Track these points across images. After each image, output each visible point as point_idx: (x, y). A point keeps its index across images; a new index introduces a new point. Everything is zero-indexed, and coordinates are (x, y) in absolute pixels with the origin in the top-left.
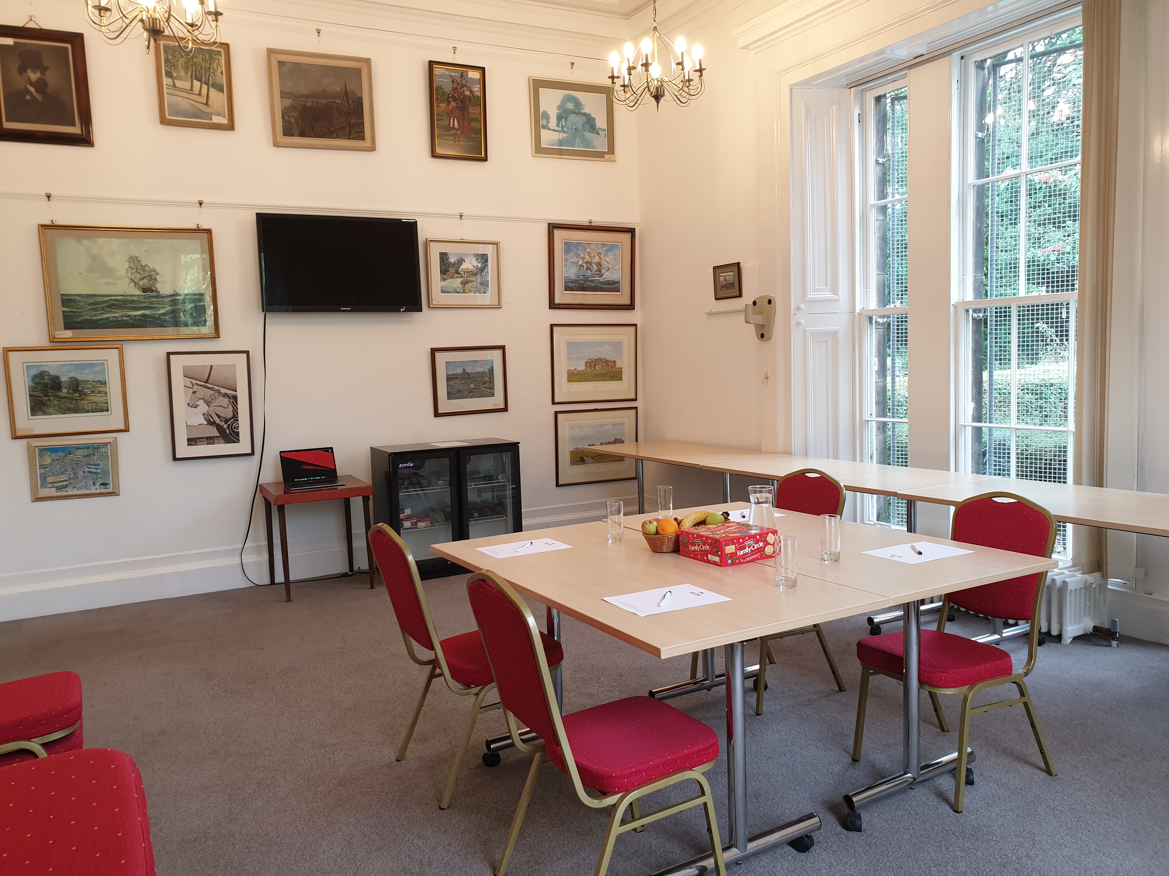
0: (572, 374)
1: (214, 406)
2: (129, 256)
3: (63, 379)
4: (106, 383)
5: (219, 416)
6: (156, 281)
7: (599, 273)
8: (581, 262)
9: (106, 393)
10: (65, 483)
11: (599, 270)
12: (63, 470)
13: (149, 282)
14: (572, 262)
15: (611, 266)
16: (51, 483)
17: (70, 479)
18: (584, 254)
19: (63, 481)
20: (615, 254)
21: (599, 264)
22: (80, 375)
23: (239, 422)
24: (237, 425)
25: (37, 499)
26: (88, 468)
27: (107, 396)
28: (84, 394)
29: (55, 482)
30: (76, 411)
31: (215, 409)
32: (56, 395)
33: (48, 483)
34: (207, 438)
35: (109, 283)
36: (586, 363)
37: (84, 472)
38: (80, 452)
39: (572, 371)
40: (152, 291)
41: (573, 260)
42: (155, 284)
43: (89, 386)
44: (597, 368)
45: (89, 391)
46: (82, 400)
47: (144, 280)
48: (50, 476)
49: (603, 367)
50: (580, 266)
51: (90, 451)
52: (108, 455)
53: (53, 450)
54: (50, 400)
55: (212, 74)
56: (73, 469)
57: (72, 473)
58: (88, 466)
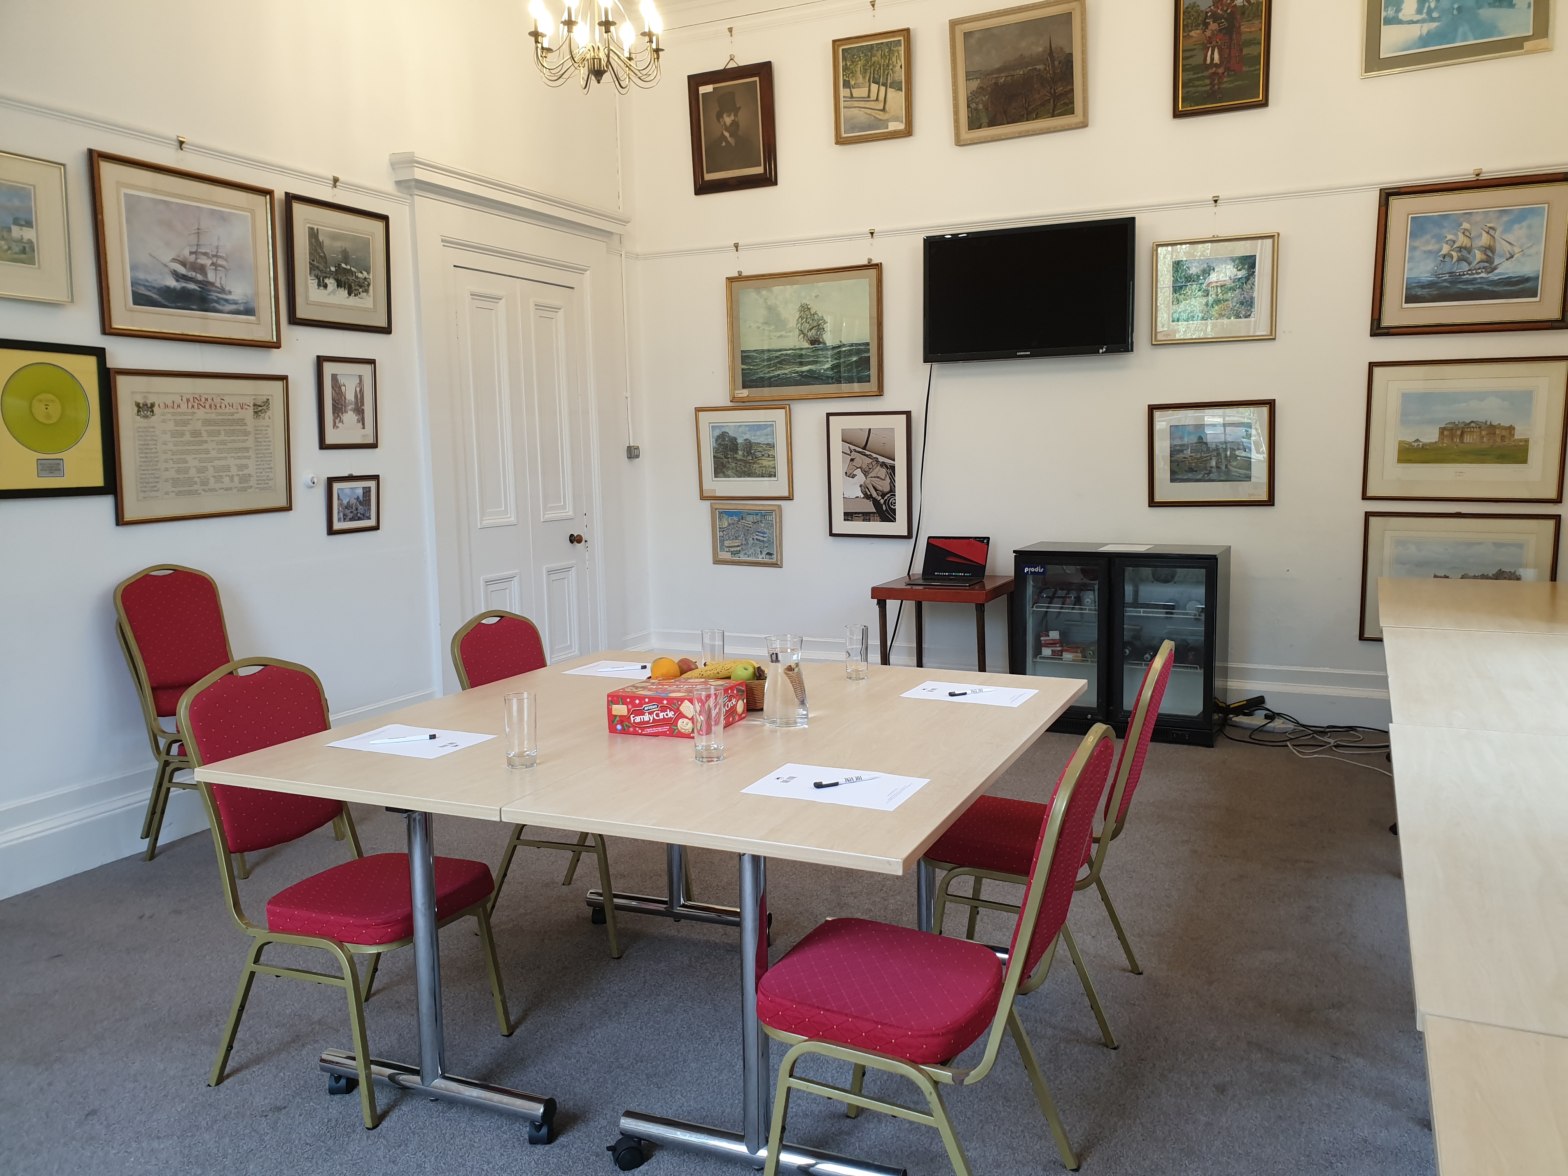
0: (1408, 449)
1: (871, 477)
2: (800, 305)
3: (740, 441)
4: (774, 446)
5: (876, 490)
6: (824, 331)
7: (1486, 264)
8: (1446, 249)
9: (774, 457)
10: (738, 549)
11: (1490, 260)
12: (737, 535)
13: (817, 332)
14: (1425, 252)
15: (1516, 250)
16: (727, 547)
17: (742, 545)
18: (1456, 235)
19: (737, 546)
20: (1530, 227)
21: (1489, 250)
22: (753, 437)
23: (897, 498)
24: (894, 501)
25: (717, 561)
26: (757, 535)
27: (775, 460)
28: (756, 458)
29: (731, 547)
30: (749, 475)
31: (871, 481)
32: (734, 458)
33: (726, 546)
34: (863, 513)
35: (781, 336)
36: (1442, 431)
37: (753, 539)
38: (751, 519)
39: (1409, 444)
40: (819, 343)
41: (1430, 248)
42: (822, 335)
43: (760, 449)
44: (1467, 439)
45: (758, 454)
46: (754, 463)
47: (813, 331)
48: (727, 540)
49: (1482, 437)
50: (1444, 256)
51: (759, 517)
52: (773, 524)
53: (730, 514)
54: (729, 462)
55: (891, 72)
56: (745, 535)
57: (744, 539)
58: (757, 533)
